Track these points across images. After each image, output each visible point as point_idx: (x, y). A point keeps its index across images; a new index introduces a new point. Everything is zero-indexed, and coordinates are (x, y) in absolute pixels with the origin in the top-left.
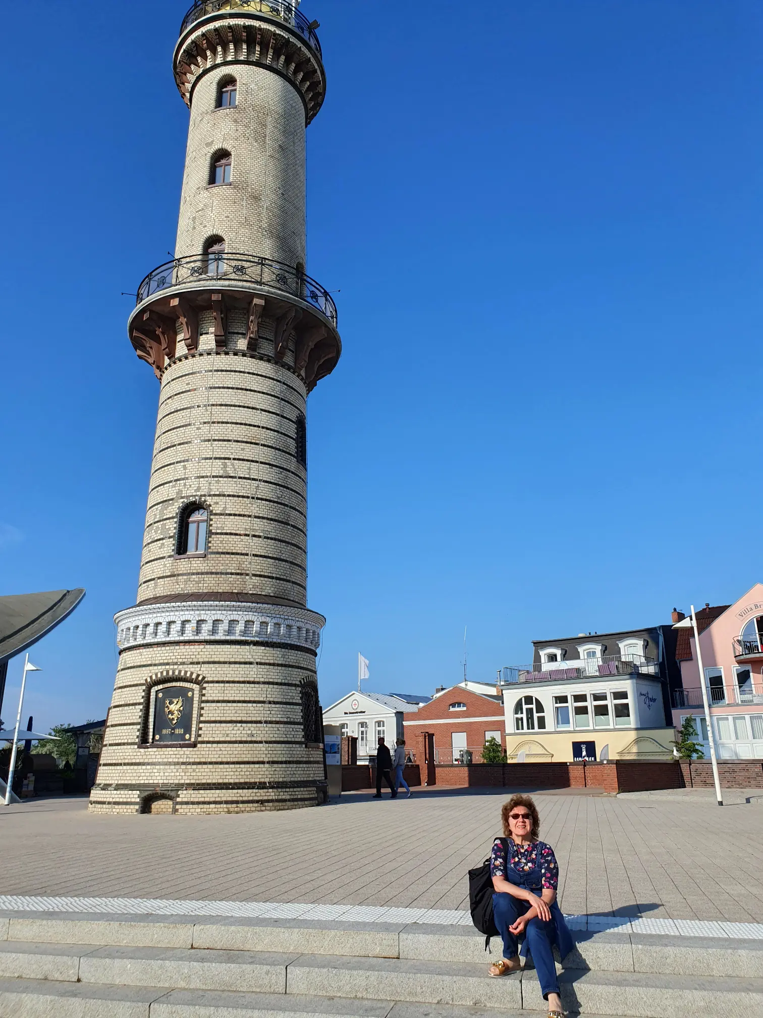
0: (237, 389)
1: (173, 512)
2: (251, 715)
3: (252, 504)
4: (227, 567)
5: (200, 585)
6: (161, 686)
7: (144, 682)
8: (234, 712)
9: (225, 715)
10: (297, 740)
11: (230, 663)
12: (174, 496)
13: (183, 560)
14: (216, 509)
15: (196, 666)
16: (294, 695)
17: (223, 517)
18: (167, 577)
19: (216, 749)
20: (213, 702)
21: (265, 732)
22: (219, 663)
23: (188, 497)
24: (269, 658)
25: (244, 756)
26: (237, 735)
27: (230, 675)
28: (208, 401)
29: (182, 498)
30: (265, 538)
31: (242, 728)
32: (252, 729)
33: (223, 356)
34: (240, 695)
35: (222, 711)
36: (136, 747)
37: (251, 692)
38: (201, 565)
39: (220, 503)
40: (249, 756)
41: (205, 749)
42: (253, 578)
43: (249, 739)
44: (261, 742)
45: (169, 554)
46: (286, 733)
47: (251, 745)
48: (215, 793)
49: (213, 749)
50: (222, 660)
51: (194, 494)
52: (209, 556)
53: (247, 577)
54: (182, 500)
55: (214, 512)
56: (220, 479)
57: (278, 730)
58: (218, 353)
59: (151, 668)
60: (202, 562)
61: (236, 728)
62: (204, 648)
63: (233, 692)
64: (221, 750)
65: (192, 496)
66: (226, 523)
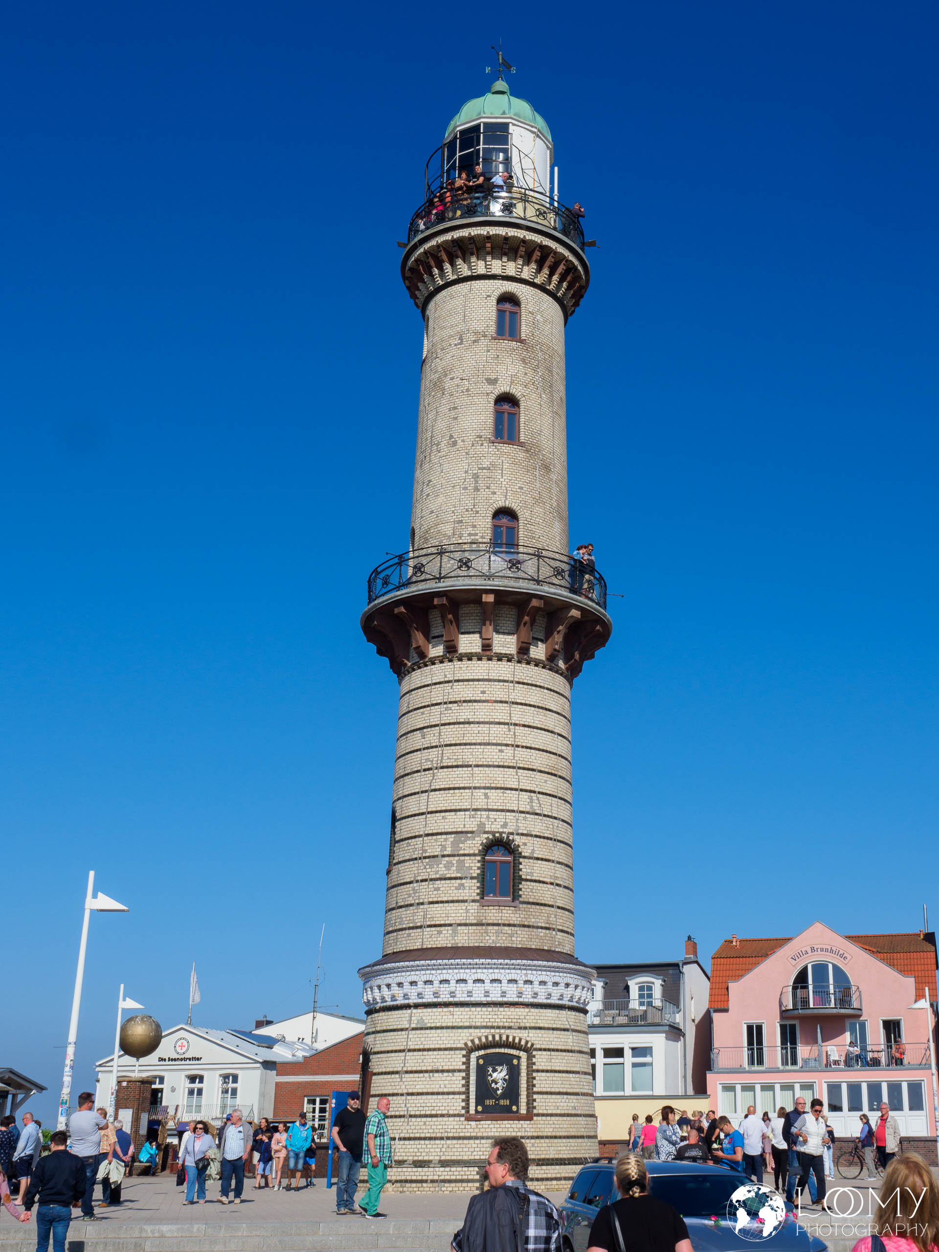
0: (539, 707)
1: (475, 848)
2: (572, 1086)
3: (556, 848)
4: (536, 920)
5: (514, 939)
6: (483, 1051)
7: (463, 1046)
8: (560, 1082)
9: (553, 1086)
11: (553, 1029)
12: (474, 829)
13: (492, 908)
14: (525, 851)
15: (521, 1031)
17: (531, 861)
18: (472, 925)
19: (551, 1123)
20: (543, 1071)
21: (582, 1105)
23: (493, 833)
24: (578, 1024)
25: (572, 1130)
26: (565, 1108)
27: (554, 1043)
28: (510, 719)
29: (485, 832)
30: (563, 886)
31: (567, 1101)
32: (574, 1101)
33: (524, 665)
34: (563, 1064)
35: (551, 1082)
36: (462, 1118)
38: (513, 915)
39: (526, 844)
41: (543, 1122)
42: (558, 933)
43: (573, 1112)
44: (580, 1115)
45: (469, 898)
47: (577, 1118)
48: (555, 1169)
50: (546, 1025)
51: (501, 830)
52: (521, 906)
53: (555, 933)
54: (486, 836)
55: (523, 854)
56: (528, 816)
58: (519, 662)
59: (471, 1031)
60: (514, 912)
61: (563, 1101)
62: (530, 1012)
63: (558, 1061)
64: (556, 1125)
65: (498, 832)
66: (535, 868)
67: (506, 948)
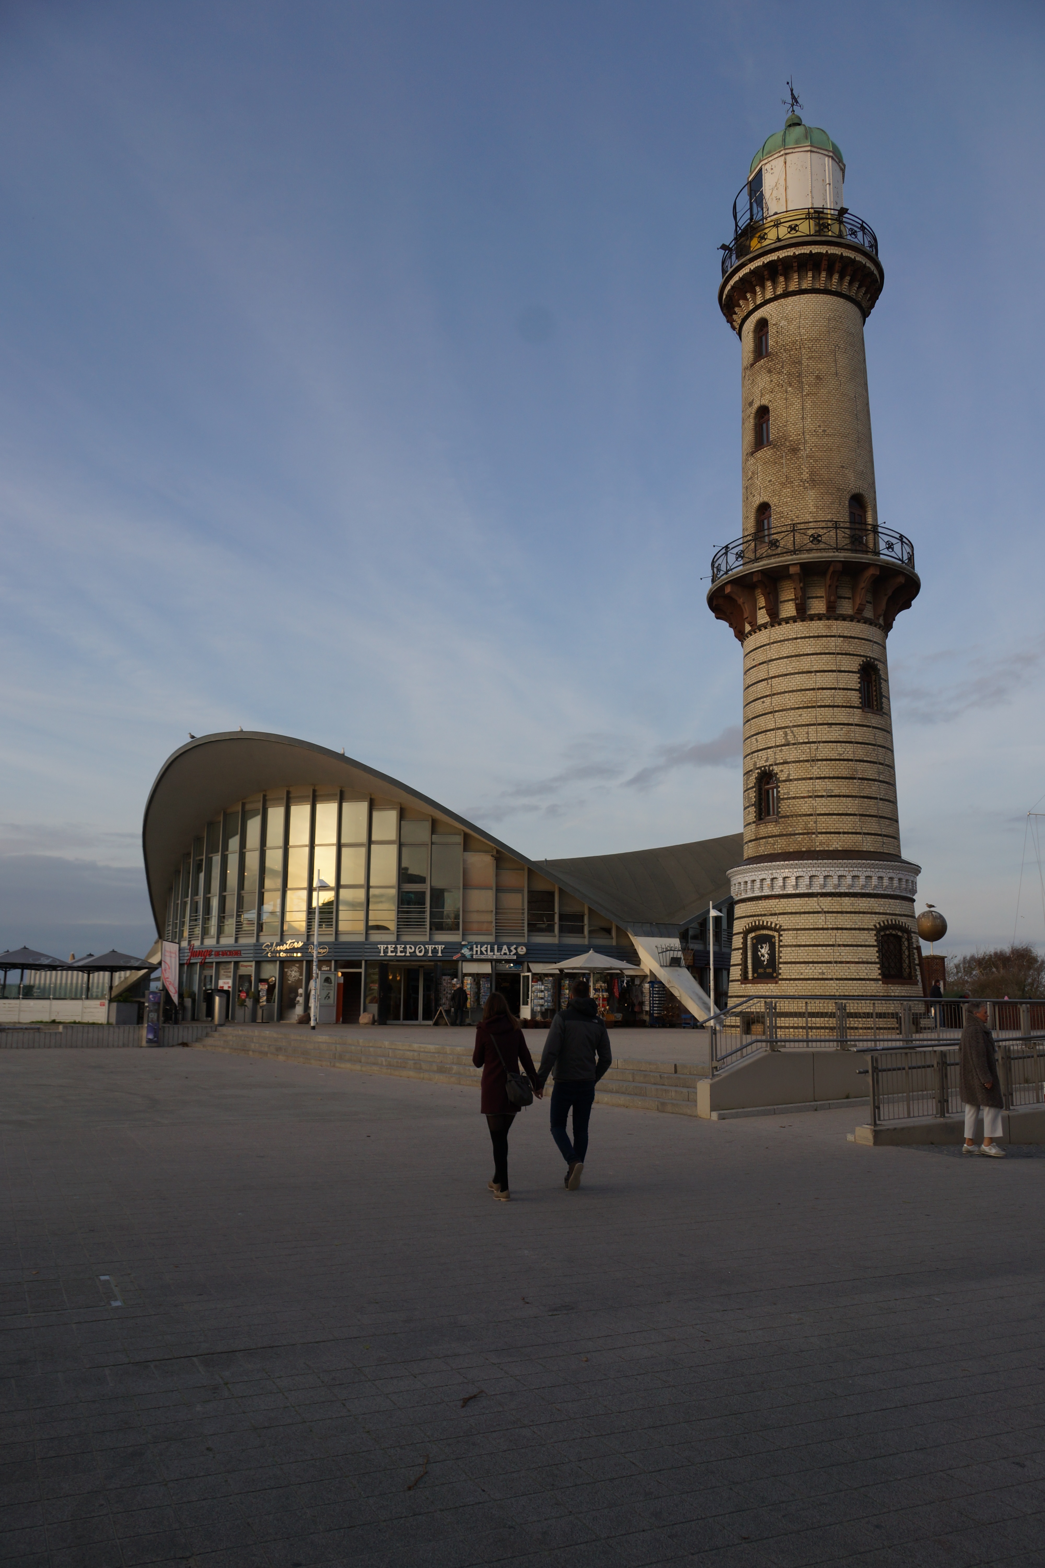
0: (791, 657)
1: (755, 782)
2: (821, 957)
3: (813, 767)
4: (795, 829)
5: (775, 846)
7: (742, 931)
8: (806, 954)
9: (799, 957)
10: (871, 977)
11: (801, 913)
12: (752, 768)
13: (763, 825)
14: (782, 776)
15: (774, 917)
16: (867, 938)
17: (787, 783)
18: (753, 840)
19: (793, 985)
20: (790, 946)
21: (835, 971)
22: (791, 913)
23: (760, 768)
24: (838, 907)
25: (817, 991)
26: (810, 974)
27: (801, 924)
28: (767, 675)
29: (757, 769)
30: (829, 796)
31: (813, 968)
32: (823, 968)
33: (775, 627)
34: (811, 940)
35: (796, 954)
36: (740, 983)
37: (821, 937)
38: (774, 829)
39: (784, 771)
40: (821, 991)
41: (785, 985)
42: (819, 835)
43: (820, 977)
44: (832, 979)
45: (753, 820)
46: (858, 971)
47: (822, 982)
49: (790, 985)
50: (794, 911)
51: (765, 764)
52: (780, 820)
53: (814, 836)
54: (757, 771)
55: (780, 779)
56: (783, 748)
57: (849, 969)
58: (772, 626)
59: (746, 919)
60: (776, 826)
61: (808, 968)
62: (779, 901)
63: (804, 938)
64: (797, 986)
65: (762, 767)
66: (791, 788)
67: (771, 855)
